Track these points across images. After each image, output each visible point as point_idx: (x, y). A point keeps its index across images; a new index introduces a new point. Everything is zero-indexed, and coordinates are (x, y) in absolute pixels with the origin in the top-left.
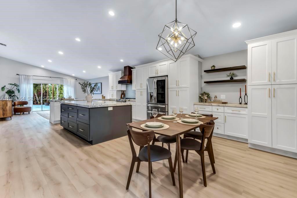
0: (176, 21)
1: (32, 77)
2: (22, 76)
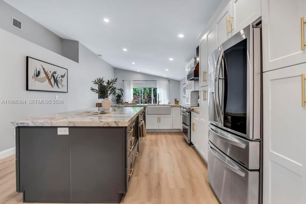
1: (132, 82)
2: (126, 82)
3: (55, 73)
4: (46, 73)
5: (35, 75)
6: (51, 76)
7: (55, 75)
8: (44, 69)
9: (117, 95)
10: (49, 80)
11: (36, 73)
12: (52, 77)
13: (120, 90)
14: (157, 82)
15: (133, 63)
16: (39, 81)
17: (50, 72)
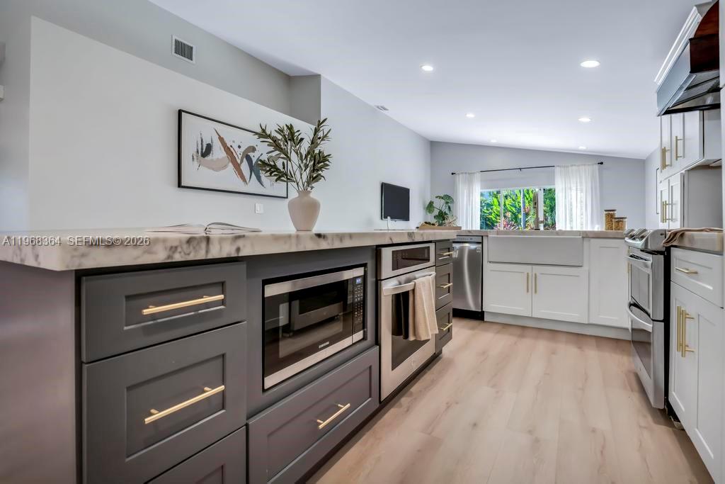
1: (478, 176)
2: (461, 175)
3: (253, 149)
4: (228, 150)
5: (198, 152)
6: (240, 156)
7: (251, 154)
8: (221, 139)
9: (436, 212)
10: (237, 167)
11: (202, 149)
12: (245, 159)
13: (442, 198)
14: (557, 170)
15: (470, 115)
16: (209, 168)
17: (239, 147)
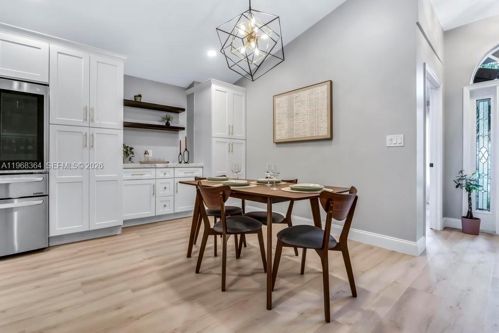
0: (250, 9)
